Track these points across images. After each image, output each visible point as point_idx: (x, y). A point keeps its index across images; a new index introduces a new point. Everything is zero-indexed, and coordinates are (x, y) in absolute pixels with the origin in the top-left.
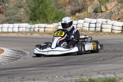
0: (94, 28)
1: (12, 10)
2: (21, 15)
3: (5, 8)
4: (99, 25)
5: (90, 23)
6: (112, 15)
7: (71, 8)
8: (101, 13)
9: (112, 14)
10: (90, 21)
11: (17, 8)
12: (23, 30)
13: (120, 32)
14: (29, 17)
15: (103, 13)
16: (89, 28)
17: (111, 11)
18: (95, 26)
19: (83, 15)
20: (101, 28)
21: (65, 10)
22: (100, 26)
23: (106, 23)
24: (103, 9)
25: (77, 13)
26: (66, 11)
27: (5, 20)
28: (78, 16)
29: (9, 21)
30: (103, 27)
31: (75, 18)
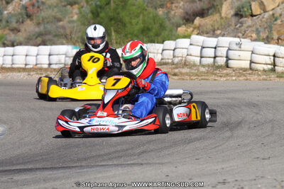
0: (212, 59)
1: (53, 10)
4: (222, 52)
5: (203, 47)
6: (275, 23)
8: (250, 18)
9: (276, 20)
10: (203, 42)
11: (65, 6)
12: (60, 61)
13: (270, 67)
15: (254, 18)
16: (201, 57)
17: (273, 14)
18: (215, 53)
20: (228, 58)
21: (170, 10)
23: (237, 47)
24: (256, 8)
25: (198, 18)
26: (173, 12)
28: (200, 25)
30: (230, 57)
31: (191, 29)
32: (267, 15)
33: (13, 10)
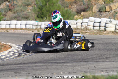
1: (21, 7)
2: (29, 12)
3: (13, 5)
4: (103, 24)
6: (116, 15)
7: (76, 7)
8: (105, 13)
9: (116, 14)
10: (95, 20)
11: (25, 6)
12: (30, 27)
14: (36, 15)
15: (107, 13)
16: (94, 26)
17: (115, 11)
19: (88, 14)
21: (70, 8)
22: (104, 26)
24: (108, 9)
25: (83, 12)
26: (72, 10)
27: (13, 17)
28: (83, 15)
29: (17, 18)
30: (107, 26)
31: (80, 17)
32: (112, 12)
33: (3, 7)
